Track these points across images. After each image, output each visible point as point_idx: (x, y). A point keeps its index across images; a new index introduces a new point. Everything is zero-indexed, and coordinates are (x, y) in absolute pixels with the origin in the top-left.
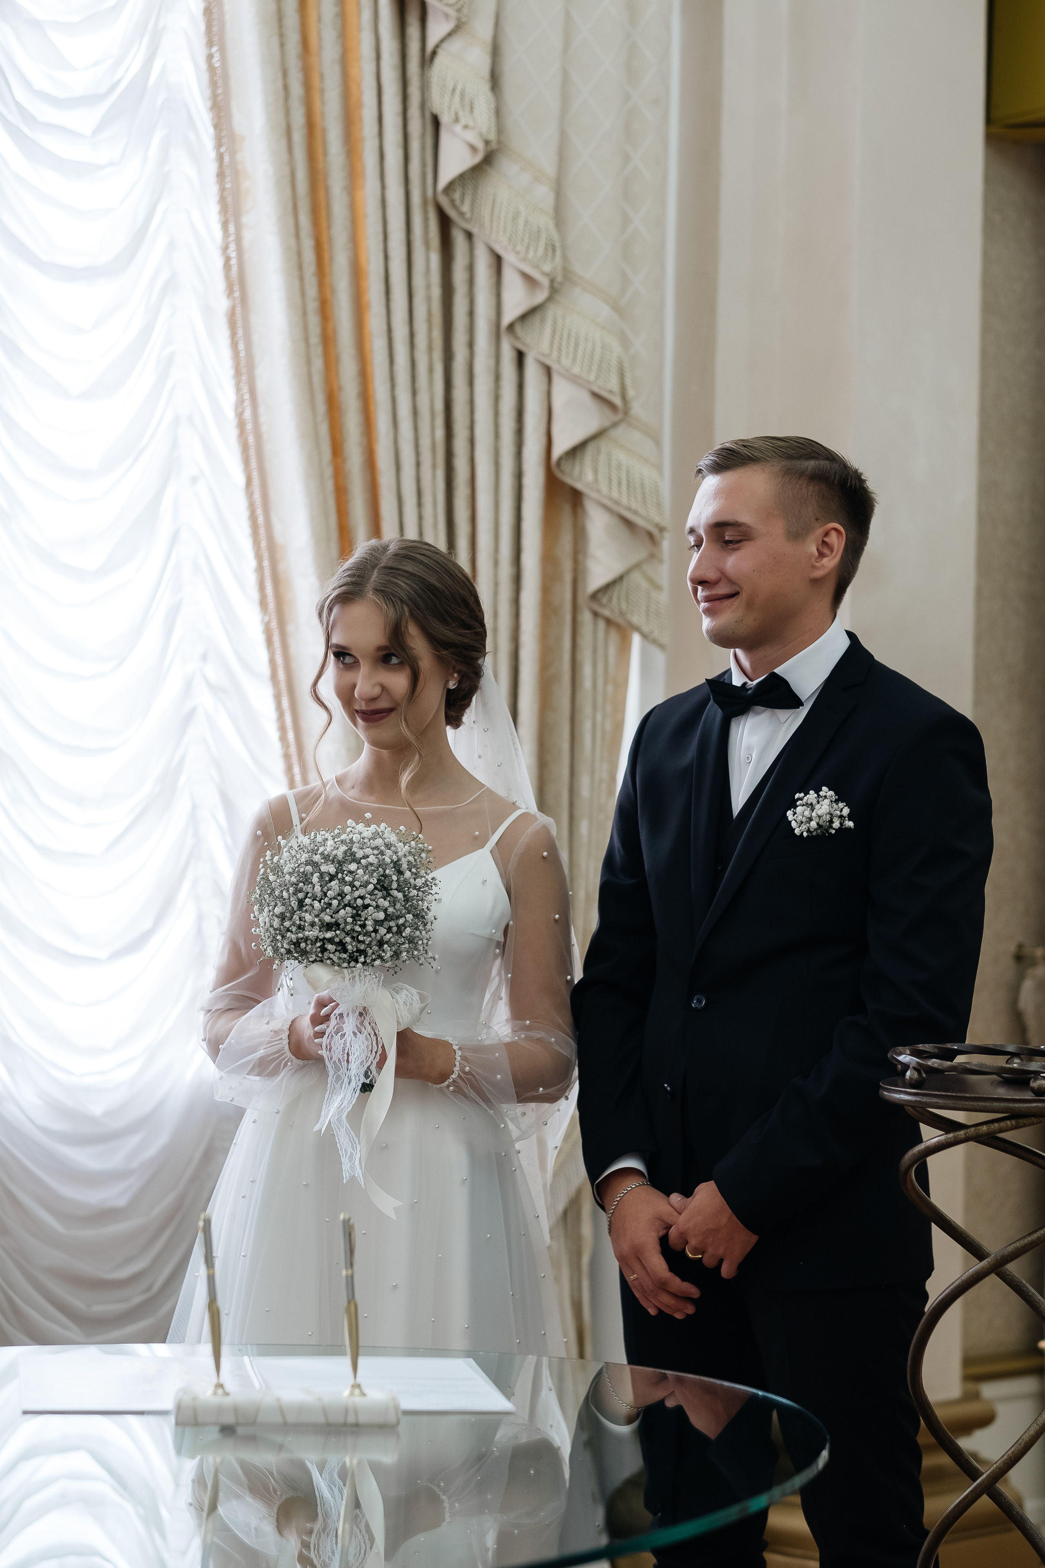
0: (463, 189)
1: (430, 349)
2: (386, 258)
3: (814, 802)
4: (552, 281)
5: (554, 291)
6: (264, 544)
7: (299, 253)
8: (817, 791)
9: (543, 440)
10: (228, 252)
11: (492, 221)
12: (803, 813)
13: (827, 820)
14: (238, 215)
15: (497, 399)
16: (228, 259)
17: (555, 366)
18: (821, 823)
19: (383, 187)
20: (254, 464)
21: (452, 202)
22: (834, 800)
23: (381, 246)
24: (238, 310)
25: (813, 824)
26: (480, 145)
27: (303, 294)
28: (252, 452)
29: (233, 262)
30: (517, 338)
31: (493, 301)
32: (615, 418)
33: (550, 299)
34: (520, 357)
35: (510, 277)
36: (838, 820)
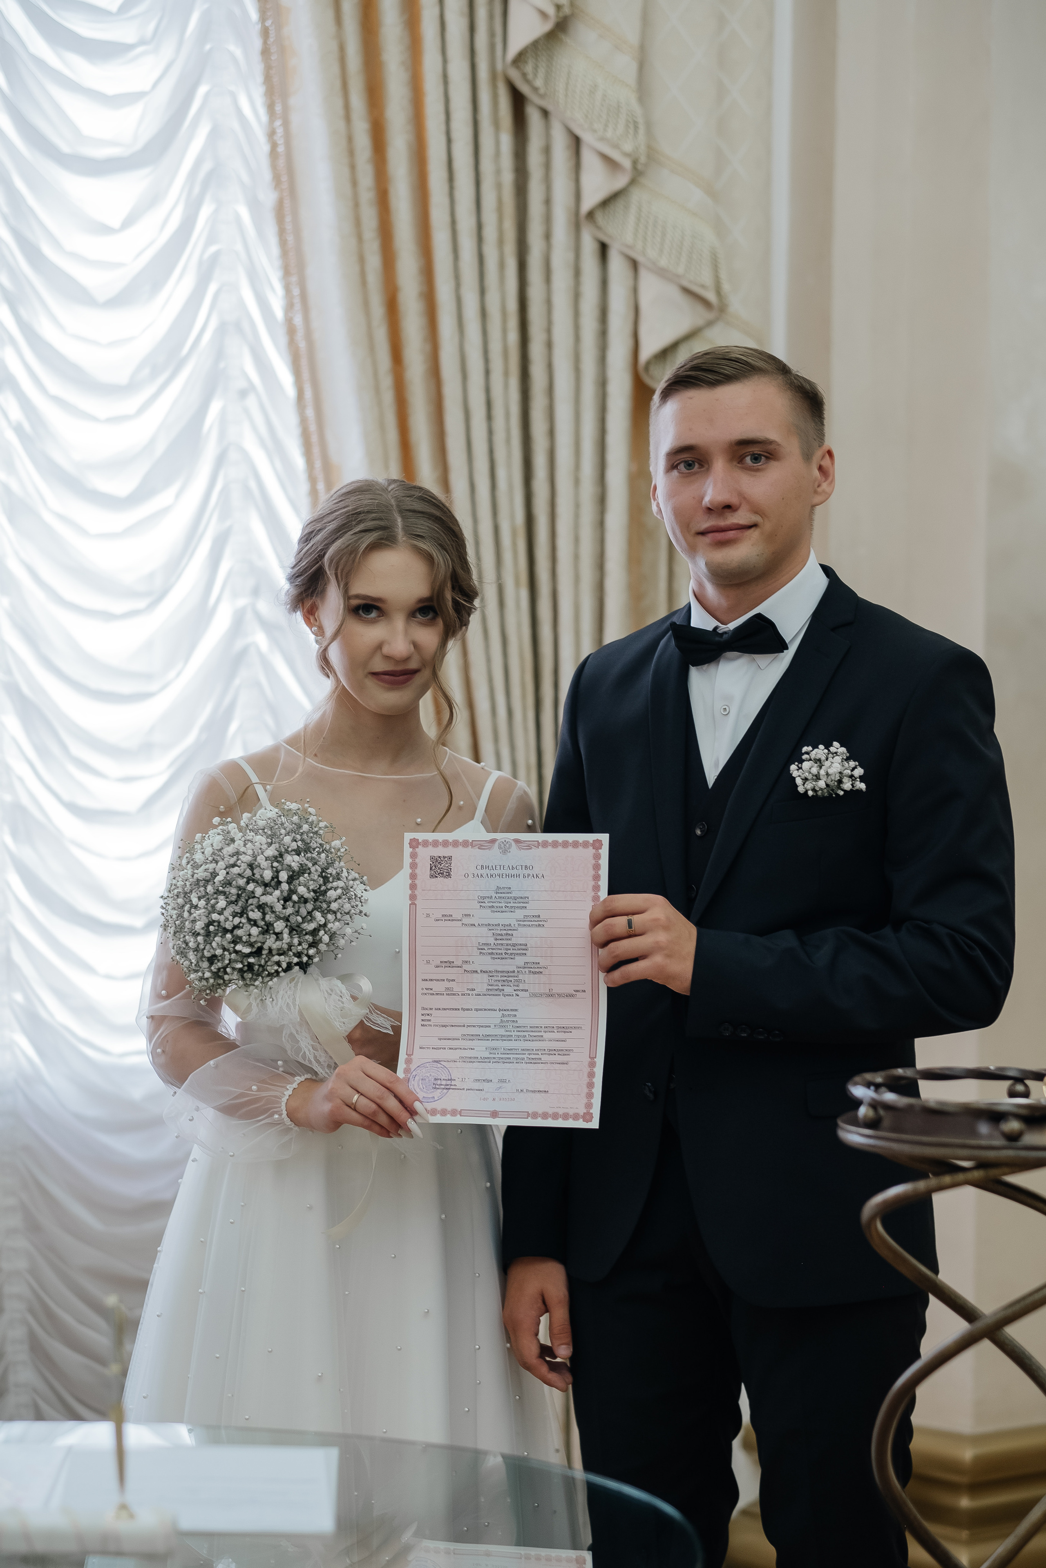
0: (537, 59)
1: (501, 242)
2: (449, 141)
3: (823, 758)
4: (635, 163)
5: (637, 175)
6: (318, 464)
7: (350, 139)
8: (827, 747)
9: (629, 342)
10: (275, 138)
11: (566, 96)
12: (810, 769)
13: (836, 779)
14: (285, 96)
15: (577, 296)
16: (274, 146)
17: (640, 259)
18: (829, 782)
19: (445, 61)
20: (306, 375)
21: (524, 75)
22: (845, 758)
23: (443, 127)
24: (287, 203)
25: (822, 784)
26: (551, 11)
27: (354, 183)
28: (304, 362)
29: (281, 149)
30: (599, 228)
31: (572, 185)
32: (710, 316)
33: (633, 182)
34: (603, 249)
35: (589, 159)
36: (849, 781)
